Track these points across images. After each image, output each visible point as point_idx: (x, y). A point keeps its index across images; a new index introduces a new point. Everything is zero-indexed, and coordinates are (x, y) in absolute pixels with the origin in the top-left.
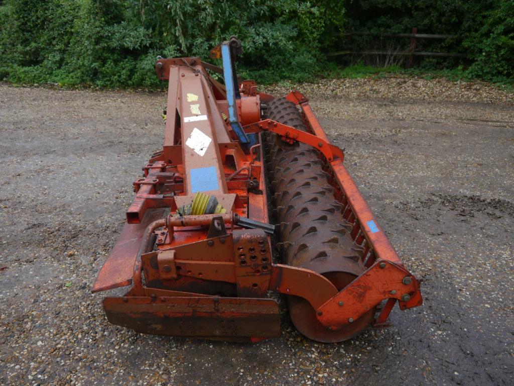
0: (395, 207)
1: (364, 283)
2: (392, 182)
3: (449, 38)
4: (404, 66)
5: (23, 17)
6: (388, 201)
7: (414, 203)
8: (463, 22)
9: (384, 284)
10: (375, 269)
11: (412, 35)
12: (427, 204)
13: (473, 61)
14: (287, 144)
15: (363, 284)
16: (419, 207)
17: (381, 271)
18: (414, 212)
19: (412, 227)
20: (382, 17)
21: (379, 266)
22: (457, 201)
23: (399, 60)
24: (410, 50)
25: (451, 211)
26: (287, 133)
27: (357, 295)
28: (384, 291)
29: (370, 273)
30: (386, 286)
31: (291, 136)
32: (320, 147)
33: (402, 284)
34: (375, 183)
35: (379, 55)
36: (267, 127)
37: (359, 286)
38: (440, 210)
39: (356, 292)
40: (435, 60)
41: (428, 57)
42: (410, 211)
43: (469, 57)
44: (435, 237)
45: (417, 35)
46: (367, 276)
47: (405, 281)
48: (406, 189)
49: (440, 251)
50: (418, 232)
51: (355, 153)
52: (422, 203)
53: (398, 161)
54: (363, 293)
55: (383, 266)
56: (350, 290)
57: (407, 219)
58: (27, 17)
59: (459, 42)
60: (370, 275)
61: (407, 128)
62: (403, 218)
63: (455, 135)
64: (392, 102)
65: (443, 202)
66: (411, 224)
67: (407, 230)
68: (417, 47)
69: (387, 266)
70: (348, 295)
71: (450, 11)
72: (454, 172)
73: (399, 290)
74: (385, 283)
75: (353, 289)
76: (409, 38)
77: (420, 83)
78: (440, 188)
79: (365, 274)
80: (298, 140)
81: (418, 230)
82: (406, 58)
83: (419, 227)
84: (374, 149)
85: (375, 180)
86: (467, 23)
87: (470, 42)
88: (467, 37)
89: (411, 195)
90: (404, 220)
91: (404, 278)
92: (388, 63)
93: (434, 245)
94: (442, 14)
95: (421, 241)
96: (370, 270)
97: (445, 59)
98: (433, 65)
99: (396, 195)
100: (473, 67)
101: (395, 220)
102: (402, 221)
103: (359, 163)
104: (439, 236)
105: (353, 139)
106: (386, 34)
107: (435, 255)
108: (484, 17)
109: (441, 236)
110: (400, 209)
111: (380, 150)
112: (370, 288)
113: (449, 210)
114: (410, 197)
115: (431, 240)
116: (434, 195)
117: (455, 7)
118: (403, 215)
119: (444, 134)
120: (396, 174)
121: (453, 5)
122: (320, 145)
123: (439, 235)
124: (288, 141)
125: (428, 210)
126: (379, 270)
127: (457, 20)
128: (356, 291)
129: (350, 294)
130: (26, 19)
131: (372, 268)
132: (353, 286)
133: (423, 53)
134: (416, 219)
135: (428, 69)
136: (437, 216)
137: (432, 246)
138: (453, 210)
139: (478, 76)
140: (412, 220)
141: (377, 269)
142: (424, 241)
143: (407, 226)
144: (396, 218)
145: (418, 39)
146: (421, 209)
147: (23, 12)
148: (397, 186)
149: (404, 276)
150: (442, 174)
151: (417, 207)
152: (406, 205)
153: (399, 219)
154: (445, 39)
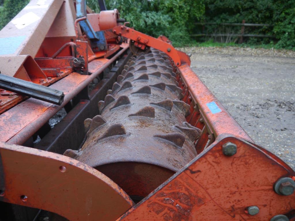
0: (237, 107)
1: (187, 189)
2: (233, 92)
3: (265, 26)
4: (237, 42)
5: (11, 10)
6: (230, 104)
7: (253, 105)
8: (273, 16)
9: (233, 193)
10: (210, 159)
11: (242, 24)
12: (265, 106)
13: (279, 39)
14: (140, 50)
15: (183, 191)
16: (259, 108)
17: (225, 163)
18: (254, 112)
19: (254, 123)
20: (223, 13)
21: (222, 149)
22: (291, 105)
23: (234, 39)
24: (241, 33)
25: (289, 112)
26: (138, 38)
27: (172, 214)
28: (233, 207)
29: (200, 167)
30: (237, 197)
31: (142, 41)
32: (169, 52)
33: (271, 193)
34: (219, 93)
35: (222, 37)
36: (121, 32)
37: (175, 196)
38: (278, 110)
39: (169, 209)
40: (256, 40)
41: (252, 37)
42: (250, 111)
43: (277, 37)
44: (279, 132)
45: (246, 24)
46: (193, 172)
47: (281, 186)
48: (245, 96)
49: (287, 145)
50: (261, 127)
51: (204, 76)
52: (260, 105)
53: (237, 81)
54: (185, 210)
55: (230, 151)
56: (156, 203)
57: (248, 117)
58: (12, 10)
59: (271, 28)
60: (199, 171)
61: (243, 65)
62: (245, 116)
63: (277, 69)
64: (231, 55)
65: (280, 105)
66: (253, 121)
67: (250, 126)
68: (245, 32)
69: (241, 151)
70: (153, 213)
71: (265, 9)
72: (282, 87)
73: (265, 206)
74: (235, 189)
75: (162, 201)
76: (241, 26)
77: (248, 49)
78: (274, 96)
79: (187, 169)
80: (148, 45)
81: (260, 126)
82: (239, 38)
83: (261, 124)
84: (219, 74)
85: (219, 91)
86: (276, 17)
87: (278, 29)
88: (276, 25)
89: (250, 101)
90: (246, 118)
91: (278, 179)
92: (228, 41)
93: (280, 139)
94: (260, 12)
95: (266, 135)
96: (199, 160)
97: (262, 38)
98: (255, 42)
99: (237, 100)
100: (280, 42)
101: (238, 118)
102: (244, 118)
103: (207, 81)
104: (283, 132)
105: (203, 69)
106: (226, 24)
107: (283, 149)
108: (286, 14)
109: (285, 132)
110: (241, 109)
111: (223, 75)
112: (201, 201)
113: (286, 111)
114: (249, 102)
115: (275, 135)
116: (269, 100)
117: (268, 6)
118: (244, 114)
119: (268, 69)
120: (236, 87)
121: (267, 5)
122: (169, 50)
123: (282, 130)
124: (140, 46)
125: (267, 110)
126: (222, 160)
127: (269, 15)
128: (171, 206)
129: (158, 213)
130: (12, 11)
131: (204, 156)
132: (162, 195)
133: (249, 35)
134: (257, 117)
135: (252, 45)
136: (276, 115)
137: (277, 140)
138: (290, 111)
139: (283, 47)
140: (253, 118)
141: (216, 157)
142: (268, 135)
143: (249, 123)
144: (239, 116)
145: (246, 27)
146: (261, 109)
147: (11, 7)
148: (237, 94)
149: (279, 175)
150: (273, 89)
151: (256, 108)
152: (246, 106)
153: (241, 117)
154: (263, 26)
